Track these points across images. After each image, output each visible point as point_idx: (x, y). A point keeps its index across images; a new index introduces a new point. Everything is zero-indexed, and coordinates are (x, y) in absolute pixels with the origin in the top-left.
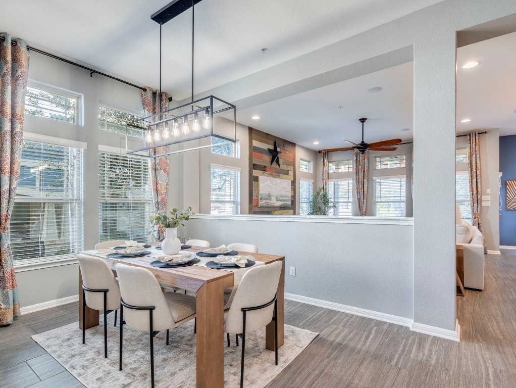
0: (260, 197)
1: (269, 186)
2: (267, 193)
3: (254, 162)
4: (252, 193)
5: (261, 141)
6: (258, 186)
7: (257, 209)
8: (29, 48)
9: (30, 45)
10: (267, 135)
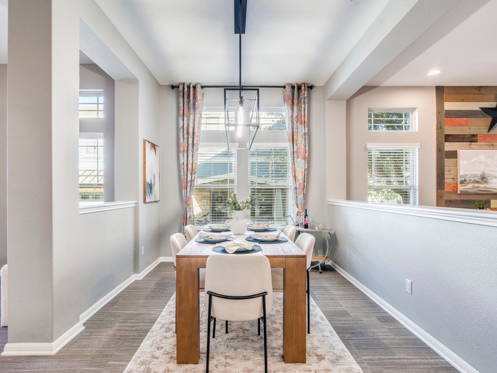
0: (459, 180)
1: (481, 163)
2: (479, 173)
3: (447, 132)
4: (443, 174)
5: (463, 101)
6: (456, 165)
7: (454, 197)
8: (202, 87)
9: (203, 85)
10: (479, 88)
